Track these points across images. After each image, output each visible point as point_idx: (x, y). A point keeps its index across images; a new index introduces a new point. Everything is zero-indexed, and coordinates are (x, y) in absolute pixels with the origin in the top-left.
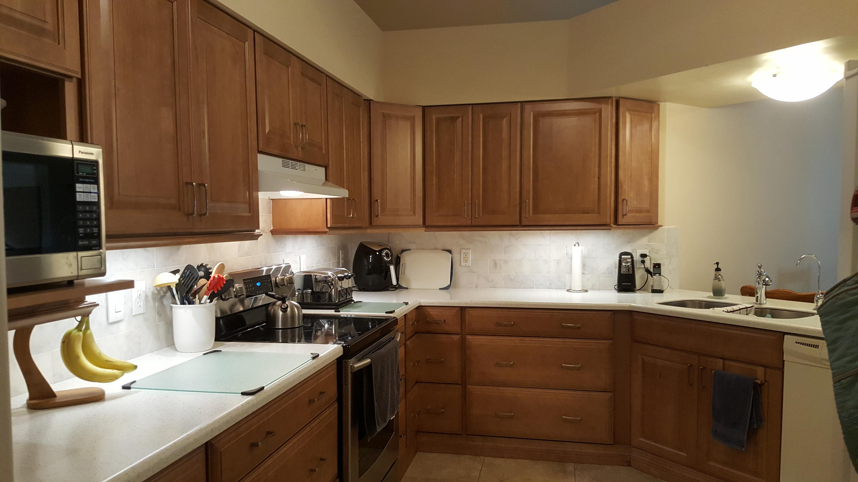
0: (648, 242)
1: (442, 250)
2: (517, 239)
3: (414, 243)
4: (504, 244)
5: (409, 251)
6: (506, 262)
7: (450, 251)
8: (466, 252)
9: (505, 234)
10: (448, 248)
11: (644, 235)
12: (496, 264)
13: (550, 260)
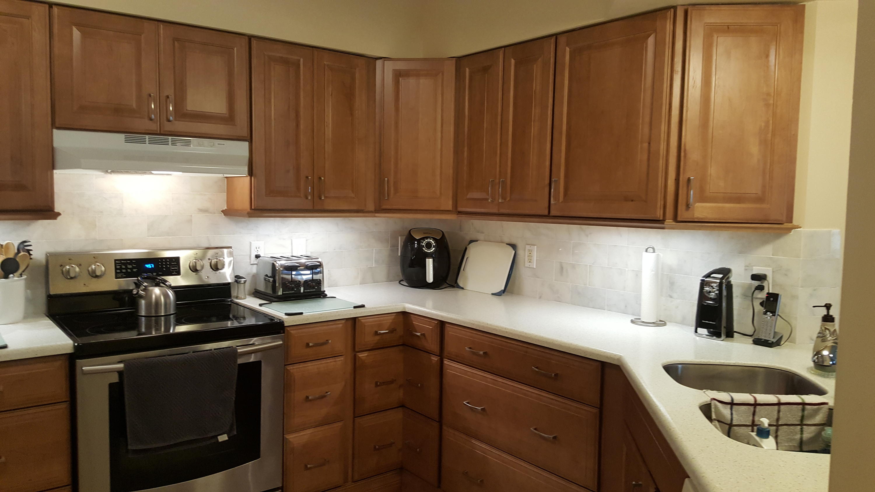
0: (773, 255)
1: (507, 244)
2: (587, 236)
3: (482, 233)
4: (572, 241)
5: (476, 242)
6: (573, 266)
7: (514, 246)
8: (530, 249)
9: (574, 228)
10: (514, 242)
11: (766, 242)
12: (562, 268)
13: (627, 269)
